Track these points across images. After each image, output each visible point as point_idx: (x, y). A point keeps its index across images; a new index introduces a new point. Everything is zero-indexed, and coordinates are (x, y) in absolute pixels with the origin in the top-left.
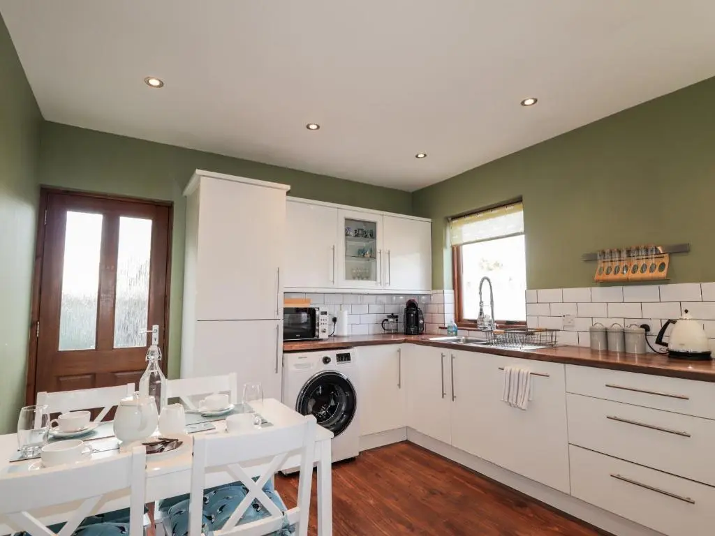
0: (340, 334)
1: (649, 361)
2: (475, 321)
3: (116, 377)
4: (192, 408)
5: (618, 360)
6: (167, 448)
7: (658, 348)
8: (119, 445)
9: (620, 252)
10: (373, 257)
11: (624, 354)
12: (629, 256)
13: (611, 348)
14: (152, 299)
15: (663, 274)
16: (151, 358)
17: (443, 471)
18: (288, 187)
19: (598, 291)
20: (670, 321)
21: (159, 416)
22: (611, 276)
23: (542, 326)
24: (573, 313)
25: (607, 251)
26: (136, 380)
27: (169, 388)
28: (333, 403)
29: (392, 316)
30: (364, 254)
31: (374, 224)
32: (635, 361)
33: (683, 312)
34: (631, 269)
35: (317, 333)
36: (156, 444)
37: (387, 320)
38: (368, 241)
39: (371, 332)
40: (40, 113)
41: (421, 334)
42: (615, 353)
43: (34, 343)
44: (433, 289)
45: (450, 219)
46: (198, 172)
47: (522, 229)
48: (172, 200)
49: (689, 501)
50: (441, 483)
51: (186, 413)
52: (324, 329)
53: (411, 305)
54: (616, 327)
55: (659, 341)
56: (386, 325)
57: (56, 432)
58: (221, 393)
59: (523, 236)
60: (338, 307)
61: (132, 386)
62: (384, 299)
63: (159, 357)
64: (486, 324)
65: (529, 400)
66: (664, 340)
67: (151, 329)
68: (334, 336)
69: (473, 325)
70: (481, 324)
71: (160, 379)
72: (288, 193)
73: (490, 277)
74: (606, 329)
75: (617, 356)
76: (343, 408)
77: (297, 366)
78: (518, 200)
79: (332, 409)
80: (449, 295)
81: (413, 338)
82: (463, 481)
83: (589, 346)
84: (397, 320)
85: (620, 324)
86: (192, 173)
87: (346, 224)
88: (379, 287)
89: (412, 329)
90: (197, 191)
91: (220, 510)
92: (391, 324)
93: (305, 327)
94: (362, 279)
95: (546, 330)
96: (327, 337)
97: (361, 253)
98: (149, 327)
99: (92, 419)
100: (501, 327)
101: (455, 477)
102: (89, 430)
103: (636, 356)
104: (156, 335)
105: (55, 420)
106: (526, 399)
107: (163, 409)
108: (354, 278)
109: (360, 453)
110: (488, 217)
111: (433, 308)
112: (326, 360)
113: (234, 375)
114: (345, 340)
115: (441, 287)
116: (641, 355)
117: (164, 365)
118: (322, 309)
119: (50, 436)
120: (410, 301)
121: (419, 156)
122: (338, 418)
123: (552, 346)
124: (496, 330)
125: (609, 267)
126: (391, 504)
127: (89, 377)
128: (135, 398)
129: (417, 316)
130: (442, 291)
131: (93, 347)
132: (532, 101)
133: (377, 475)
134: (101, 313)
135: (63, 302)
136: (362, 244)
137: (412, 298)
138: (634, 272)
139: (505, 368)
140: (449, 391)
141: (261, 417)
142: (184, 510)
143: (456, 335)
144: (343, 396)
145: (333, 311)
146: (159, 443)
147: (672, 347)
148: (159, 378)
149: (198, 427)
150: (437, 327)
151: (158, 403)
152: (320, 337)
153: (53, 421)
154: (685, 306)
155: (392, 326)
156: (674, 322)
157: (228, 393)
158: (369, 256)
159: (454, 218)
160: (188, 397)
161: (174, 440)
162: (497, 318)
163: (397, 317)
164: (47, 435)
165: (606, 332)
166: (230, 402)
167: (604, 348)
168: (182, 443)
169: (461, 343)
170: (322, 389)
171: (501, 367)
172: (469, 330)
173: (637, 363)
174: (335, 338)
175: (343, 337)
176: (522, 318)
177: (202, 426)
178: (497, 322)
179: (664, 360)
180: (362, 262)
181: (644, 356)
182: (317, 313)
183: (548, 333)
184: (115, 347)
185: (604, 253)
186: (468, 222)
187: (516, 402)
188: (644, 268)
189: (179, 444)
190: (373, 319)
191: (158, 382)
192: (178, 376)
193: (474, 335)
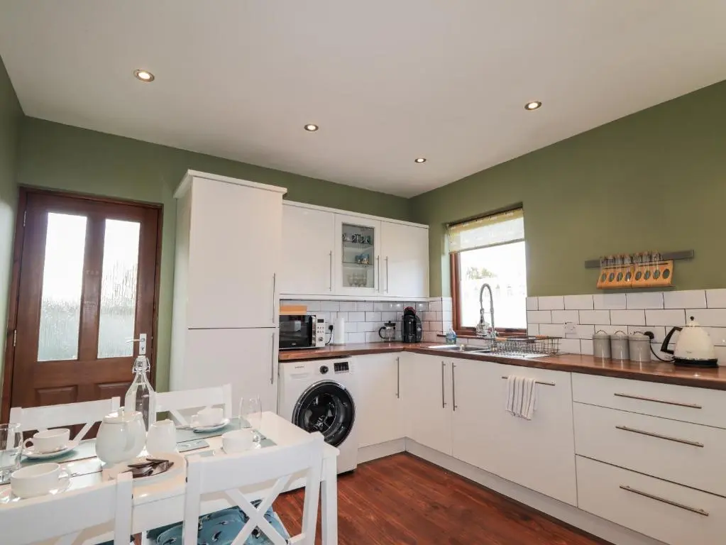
0: (336, 342)
1: (653, 369)
2: (474, 329)
3: (100, 389)
4: (184, 423)
5: (622, 368)
6: (156, 471)
7: (663, 356)
8: (101, 467)
9: (623, 259)
10: (370, 263)
11: (629, 361)
12: (632, 263)
13: (615, 356)
14: (139, 306)
15: (668, 281)
16: (138, 369)
17: (444, 484)
18: (285, 190)
19: (600, 298)
20: (675, 329)
21: (147, 433)
22: (615, 283)
23: (543, 334)
24: (575, 320)
25: (611, 258)
26: (122, 393)
27: (158, 401)
28: (330, 414)
29: (390, 324)
30: (362, 260)
31: (372, 229)
32: (639, 369)
33: (688, 319)
34: (634, 276)
35: (313, 342)
36: (144, 466)
37: (384, 328)
38: (366, 247)
39: (368, 341)
40: (20, 108)
41: (420, 342)
42: (620, 360)
43: (10, 354)
44: (430, 296)
45: (448, 225)
46: (190, 172)
47: (522, 236)
48: (163, 202)
49: (702, 513)
50: (443, 497)
51: (178, 429)
52: (321, 337)
53: (409, 313)
54: (620, 334)
55: (664, 349)
56: (383, 333)
57: (30, 452)
58: (215, 406)
59: (523, 243)
60: (334, 315)
61: (117, 400)
62: (380, 307)
63: (148, 369)
64: (486, 331)
65: (534, 410)
66: (670, 347)
67: (139, 338)
68: (331, 345)
69: (471, 332)
70: (480, 332)
71: (148, 393)
72: (285, 197)
73: (490, 285)
74: (610, 336)
75: (620, 364)
76: (341, 420)
77: (293, 376)
78: (517, 207)
79: (330, 421)
80: (447, 302)
81: (410, 346)
82: (465, 494)
83: (592, 353)
84: (394, 328)
85: (622, 332)
86: (184, 173)
87: (343, 230)
88: (376, 293)
89: (410, 337)
90: (188, 193)
91: (216, 537)
92: (389, 332)
93: (299, 335)
94: (359, 286)
95: (548, 338)
96: (324, 346)
97: (359, 260)
98: (136, 336)
99: (72, 437)
100: (502, 335)
101: (457, 490)
102: (68, 450)
103: (641, 364)
104: (143, 345)
105: (30, 439)
106: (531, 407)
107: (151, 426)
108: (351, 285)
109: (358, 465)
110: (487, 224)
111: (431, 316)
112: (324, 370)
113: (228, 387)
114: (342, 349)
115: (440, 295)
116: (647, 362)
117: (151, 377)
118: (319, 317)
119: (23, 458)
120: (407, 308)
121: (419, 161)
122: (335, 430)
123: (554, 354)
124: (497, 338)
125: (611, 274)
126: (392, 519)
127: (70, 389)
128: (120, 415)
129: (414, 323)
130: (439, 298)
131: (75, 357)
132: (536, 105)
133: (377, 489)
134: (84, 321)
135: (43, 309)
136: (359, 250)
137: (409, 305)
138: (637, 279)
139: (509, 378)
140: (450, 401)
141: (259, 433)
142: (175, 539)
143: (455, 343)
144: (342, 407)
145: (329, 318)
146: (148, 464)
147: (678, 354)
148: (146, 392)
149: (190, 445)
150: (434, 334)
151: (146, 419)
152: (317, 346)
153: (27, 440)
154: (690, 314)
155: (390, 334)
156: (680, 329)
157: (222, 406)
158: (366, 262)
159: (452, 224)
160: (178, 411)
161: (165, 461)
162: (497, 325)
163: (394, 324)
164: (20, 455)
165: (610, 340)
166: (224, 416)
167: (608, 356)
168: (172, 464)
169: (461, 351)
170: (319, 400)
171: (504, 376)
172: (468, 338)
173: (641, 371)
174: (332, 347)
175: (340, 345)
176: (523, 326)
177: (195, 444)
178: (498, 330)
179: (670, 367)
180: (360, 269)
181: (649, 364)
182: (314, 321)
183: (550, 341)
184: (98, 357)
185: (606, 260)
186: (466, 228)
187: (521, 412)
188: (647, 276)
189: (170, 465)
190: (370, 326)
191: (146, 396)
192: (167, 388)
193: (474, 343)
